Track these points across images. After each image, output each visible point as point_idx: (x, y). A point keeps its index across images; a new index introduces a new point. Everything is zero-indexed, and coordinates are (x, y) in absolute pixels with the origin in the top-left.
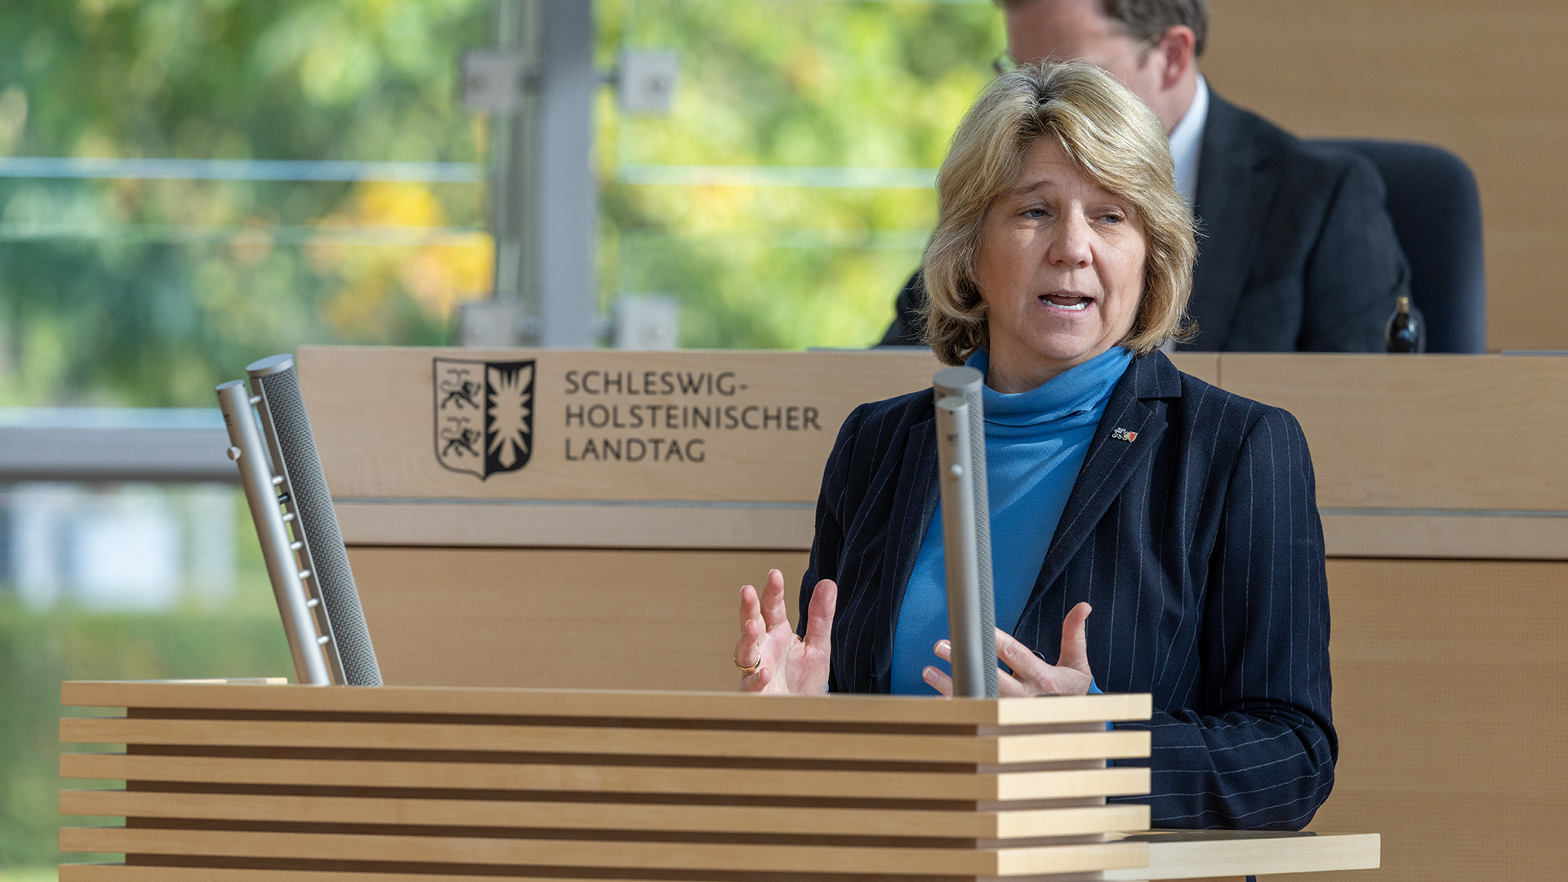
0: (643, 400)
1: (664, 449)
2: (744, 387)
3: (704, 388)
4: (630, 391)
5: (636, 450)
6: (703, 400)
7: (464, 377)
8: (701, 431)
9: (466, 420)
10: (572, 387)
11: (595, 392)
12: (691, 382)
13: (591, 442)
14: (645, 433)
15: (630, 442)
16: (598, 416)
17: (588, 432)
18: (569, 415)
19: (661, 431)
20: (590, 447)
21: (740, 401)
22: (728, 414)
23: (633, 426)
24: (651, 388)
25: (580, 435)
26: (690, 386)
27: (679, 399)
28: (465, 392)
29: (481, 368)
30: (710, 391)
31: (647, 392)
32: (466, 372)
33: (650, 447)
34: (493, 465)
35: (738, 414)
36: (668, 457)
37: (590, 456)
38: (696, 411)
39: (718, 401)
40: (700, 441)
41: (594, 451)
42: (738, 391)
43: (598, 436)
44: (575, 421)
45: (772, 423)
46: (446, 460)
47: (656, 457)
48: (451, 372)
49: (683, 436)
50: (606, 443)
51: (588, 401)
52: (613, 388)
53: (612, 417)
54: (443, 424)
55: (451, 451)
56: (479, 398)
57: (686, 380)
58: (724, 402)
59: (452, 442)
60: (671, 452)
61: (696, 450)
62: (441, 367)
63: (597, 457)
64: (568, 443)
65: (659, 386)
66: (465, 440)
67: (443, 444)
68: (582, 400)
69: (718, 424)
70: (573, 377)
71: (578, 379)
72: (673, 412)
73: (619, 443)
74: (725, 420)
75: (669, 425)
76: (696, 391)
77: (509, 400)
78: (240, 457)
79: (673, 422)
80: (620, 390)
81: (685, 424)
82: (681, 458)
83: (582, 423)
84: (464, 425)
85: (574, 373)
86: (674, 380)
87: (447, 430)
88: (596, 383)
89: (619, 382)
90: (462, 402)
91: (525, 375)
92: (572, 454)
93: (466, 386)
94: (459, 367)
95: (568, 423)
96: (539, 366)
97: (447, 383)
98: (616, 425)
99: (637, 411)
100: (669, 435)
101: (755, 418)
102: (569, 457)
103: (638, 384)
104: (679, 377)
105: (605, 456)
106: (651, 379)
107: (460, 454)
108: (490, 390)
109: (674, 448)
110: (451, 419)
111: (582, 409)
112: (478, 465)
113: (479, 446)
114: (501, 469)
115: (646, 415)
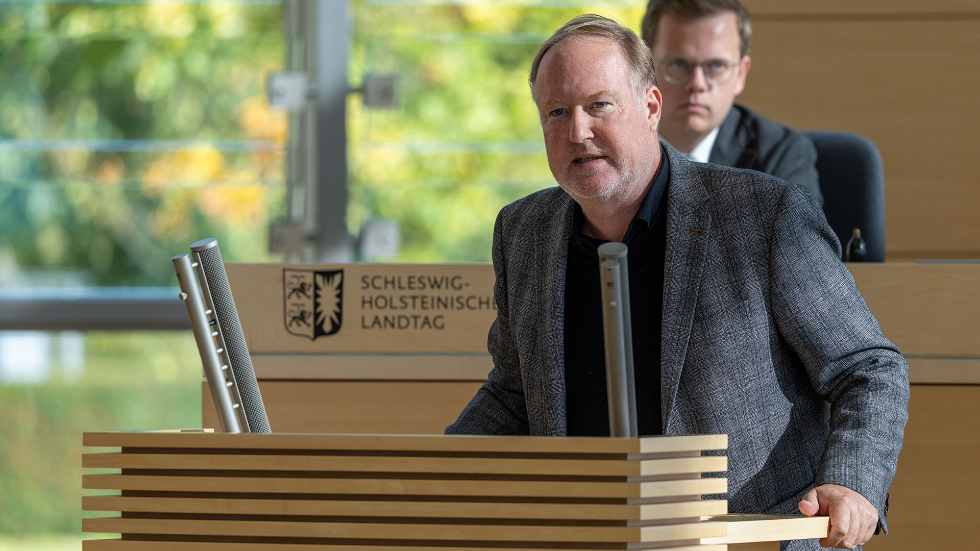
0: (407, 292)
1: (420, 321)
2: (467, 285)
3: (444, 285)
4: (400, 288)
5: (404, 322)
6: (444, 293)
7: (301, 280)
8: (442, 311)
9: (303, 305)
10: (365, 285)
11: (379, 288)
12: (436, 282)
13: (377, 318)
14: (409, 312)
15: (400, 317)
16: (381, 302)
17: (375, 312)
18: (364, 302)
19: (418, 311)
20: (376, 321)
21: (465, 293)
22: (458, 300)
23: (402, 308)
24: (412, 286)
25: (370, 313)
26: (436, 284)
27: (429, 292)
28: (302, 289)
29: (311, 275)
30: (447, 287)
31: (410, 288)
32: (303, 277)
33: (412, 321)
34: (319, 332)
35: (464, 301)
36: (422, 327)
37: (377, 326)
38: (439, 299)
39: (452, 293)
40: (441, 317)
41: (379, 323)
42: (464, 288)
43: (381, 314)
44: (367, 305)
45: (484, 306)
46: (291, 329)
47: (416, 326)
48: (294, 277)
49: (431, 314)
50: (386, 319)
51: (375, 293)
52: (390, 286)
53: (389, 303)
54: (289, 307)
55: (294, 324)
56: (310, 292)
57: (433, 281)
58: (456, 294)
59: (294, 318)
60: (424, 323)
61: (439, 322)
62: (288, 274)
63: (380, 326)
64: (363, 318)
65: (417, 285)
66: (302, 317)
67: (289, 319)
68: (371, 293)
69: (452, 306)
70: (366, 280)
71: (369, 280)
72: (425, 300)
73: (393, 318)
74: (456, 304)
75: (423, 307)
76: (439, 287)
77: (328, 293)
78: (186, 300)
79: (425, 305)
80: (394, 287)
81: (433, 306)
82: (430, 327)
83: (371, 307)
84: (302, 308)
85: (366, 277)
86: (426, 281)
87: (291, 311)
88: (379, 283)
89: (393, 282)
90: (300, 294)
91: (337, 278)
92: (366, 324)
93: (303, 285)
94: (298, 274)
95: (363, 307)
96: (346, 274)
97: (291, 283)
98: (392, 307)
99: (404, 300)
100: (423, 313)
101: (474, 303)
102: (364, 327)
103: (404, 283)
104: (429, 279)
105: (385, 326)
106: (412, 280)
107: (299, 325)
108: (317, 287)
109: (426, 321)
110: (294, 305)
111: (371, 298)
112: (310, 332)
113: (310, 320)
114: (323, 334)
115: (409, 301)
